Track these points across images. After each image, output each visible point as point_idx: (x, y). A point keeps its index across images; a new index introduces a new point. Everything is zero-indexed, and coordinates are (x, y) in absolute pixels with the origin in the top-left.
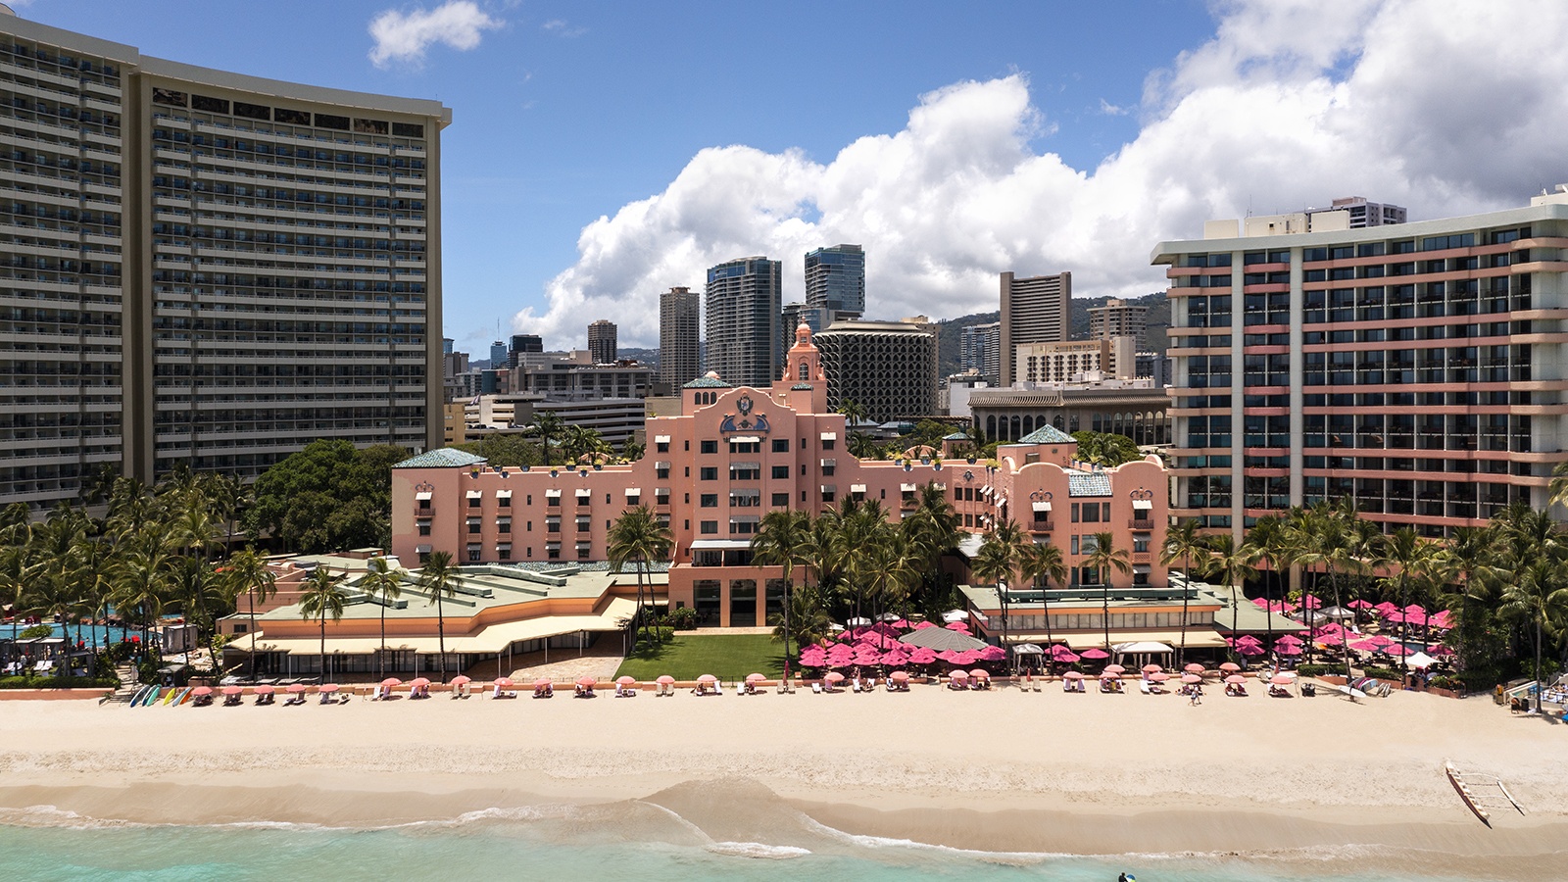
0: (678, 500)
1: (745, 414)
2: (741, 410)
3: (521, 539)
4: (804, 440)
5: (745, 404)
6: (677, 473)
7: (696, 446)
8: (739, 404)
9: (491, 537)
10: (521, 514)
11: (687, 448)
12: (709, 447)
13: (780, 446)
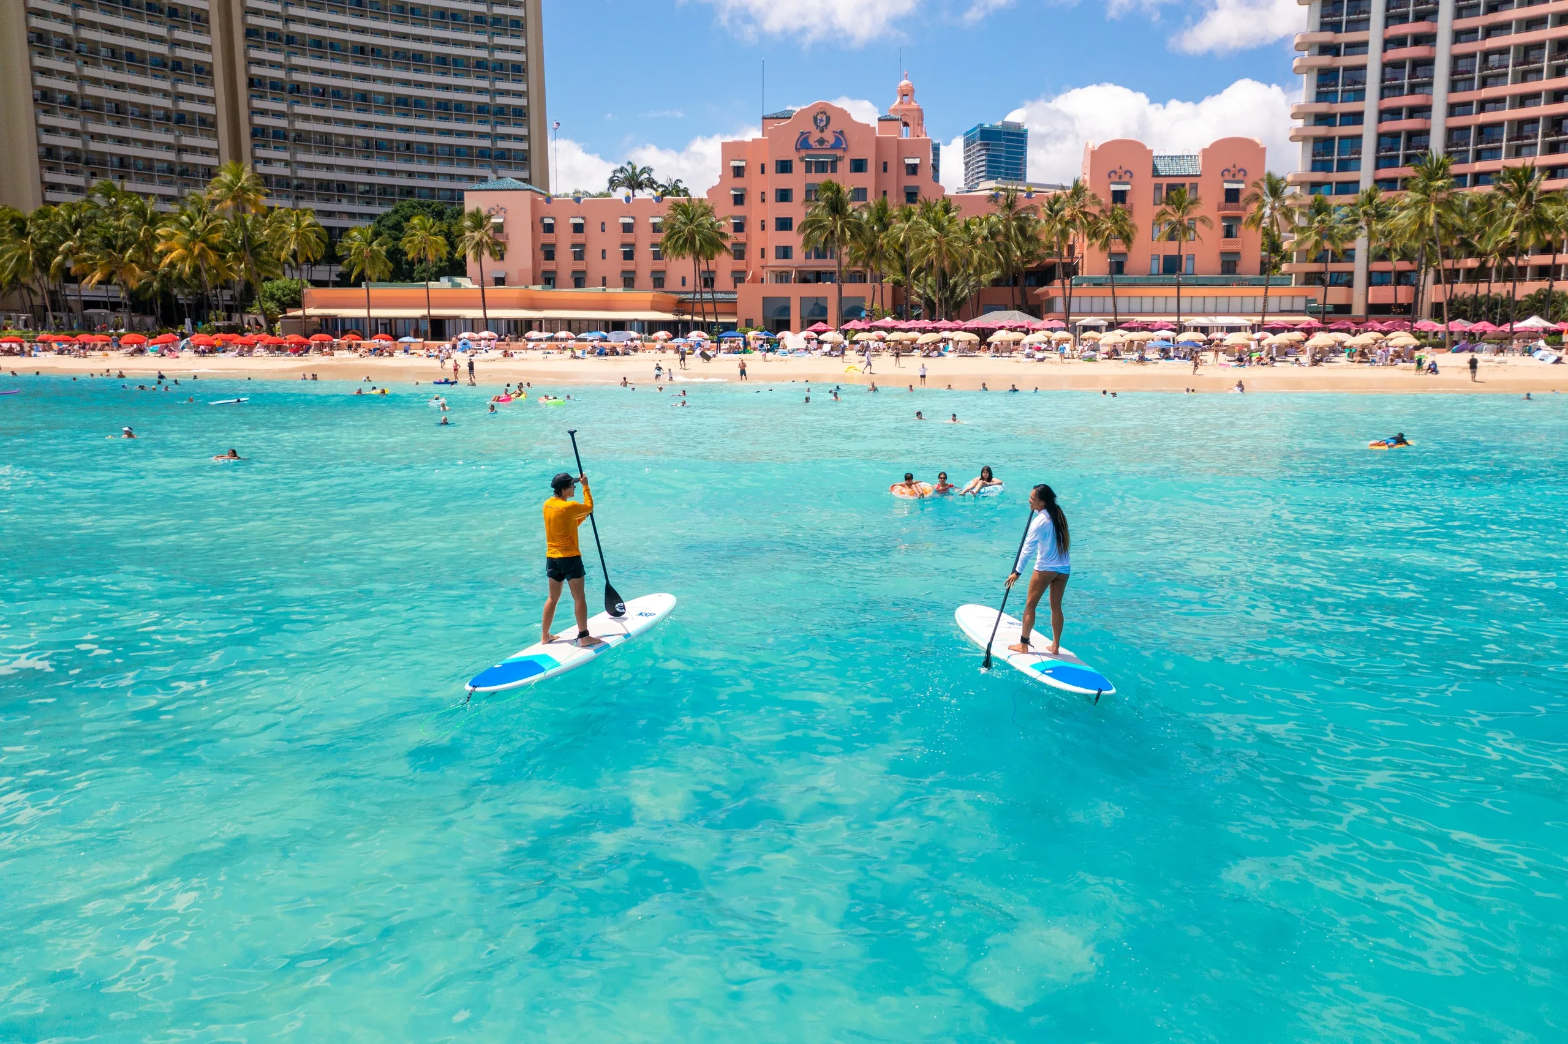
0: (753, 226)
1: (822, 131)
2: (817, 126)
3: (594, 264)
4: (885, 163)
5: (821, 120)
6: (753, 198)
7: (771, 168)
8: (815, 118)
9: (565, 262)
10: (595, 241)
11: (763, 172)
12: (785, 167)
13: (859, 166)
